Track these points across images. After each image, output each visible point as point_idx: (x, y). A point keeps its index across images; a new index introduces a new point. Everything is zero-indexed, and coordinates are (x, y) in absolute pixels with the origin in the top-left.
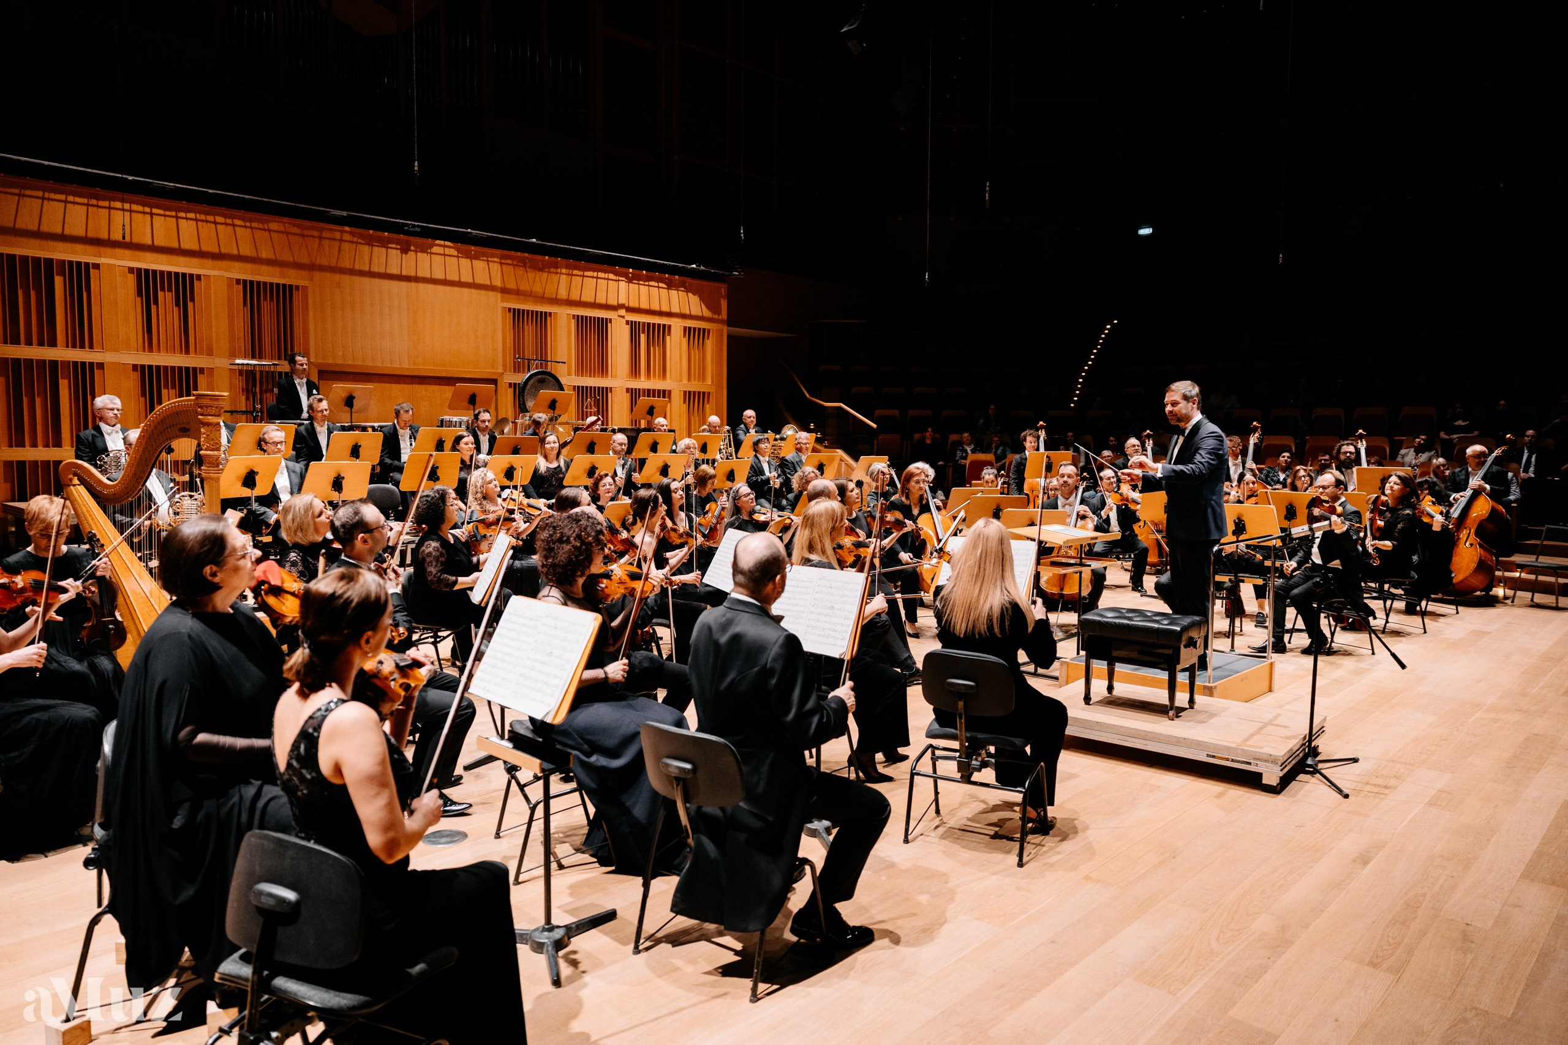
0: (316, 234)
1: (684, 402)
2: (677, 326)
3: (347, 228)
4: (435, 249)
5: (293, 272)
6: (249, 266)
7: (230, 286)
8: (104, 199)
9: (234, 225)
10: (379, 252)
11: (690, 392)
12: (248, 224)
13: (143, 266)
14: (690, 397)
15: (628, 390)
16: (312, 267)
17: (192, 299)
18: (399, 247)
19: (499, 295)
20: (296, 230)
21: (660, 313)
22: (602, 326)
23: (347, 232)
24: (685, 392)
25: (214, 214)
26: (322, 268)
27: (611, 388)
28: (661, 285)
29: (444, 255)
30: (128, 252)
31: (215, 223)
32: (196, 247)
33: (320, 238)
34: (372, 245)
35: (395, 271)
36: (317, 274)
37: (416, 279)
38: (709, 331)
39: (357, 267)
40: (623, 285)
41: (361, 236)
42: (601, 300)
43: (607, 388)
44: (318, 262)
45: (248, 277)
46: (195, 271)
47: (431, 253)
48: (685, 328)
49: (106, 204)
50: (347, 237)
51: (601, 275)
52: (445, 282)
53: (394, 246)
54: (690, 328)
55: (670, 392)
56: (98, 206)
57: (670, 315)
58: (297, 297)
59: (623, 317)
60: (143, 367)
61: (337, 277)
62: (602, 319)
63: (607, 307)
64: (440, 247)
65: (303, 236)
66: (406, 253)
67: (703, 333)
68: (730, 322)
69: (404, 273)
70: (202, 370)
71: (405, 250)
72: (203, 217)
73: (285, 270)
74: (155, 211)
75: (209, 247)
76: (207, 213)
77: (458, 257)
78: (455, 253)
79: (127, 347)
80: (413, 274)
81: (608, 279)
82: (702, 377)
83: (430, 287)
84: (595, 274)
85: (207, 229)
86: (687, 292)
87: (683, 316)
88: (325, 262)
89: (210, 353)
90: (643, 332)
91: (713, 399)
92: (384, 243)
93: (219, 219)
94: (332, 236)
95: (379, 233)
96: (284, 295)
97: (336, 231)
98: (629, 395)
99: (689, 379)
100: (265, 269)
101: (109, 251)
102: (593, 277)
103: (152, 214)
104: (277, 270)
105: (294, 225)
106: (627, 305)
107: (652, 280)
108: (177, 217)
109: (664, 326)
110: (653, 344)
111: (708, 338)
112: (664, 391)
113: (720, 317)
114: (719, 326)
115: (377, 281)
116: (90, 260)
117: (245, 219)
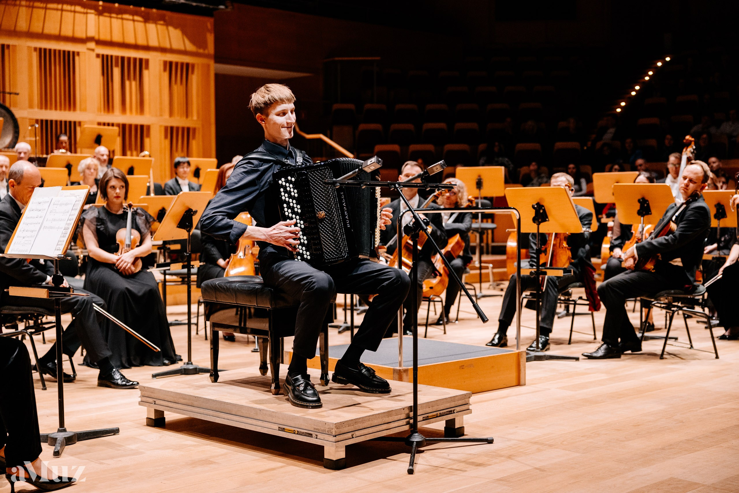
1: (166, 137)
2: (156, 60)
11: (172, 128)
14: (171, 132)
21: (136, 47)
22: (68, 59)
24: (166, 128)
27: (80, 123)
28: (136, 18)
38: (193, 66)
40: (92, 17)
42: (67, 32)
43: (75, 122)
48: (165, 63)
54: (171, 63)
55: (148, 127)
57: (147, 48)
59: (93, 50)
62: (69, 52)
63: (74, 40)
67: (187, 68)
68: (219, 58)
81: (75, 12)
82: (187, 114)
86: (167, 25)
87: (163, 50)
90: (117, 66)
91: (199, 135)
99: (171, 114)
106: (97, 38)
107: (126, 13)
109: (141, 60)
110: (129, 78)
111: (193, 72)
112: (142, 126)
113: (206, 52)
114: (204, 61)
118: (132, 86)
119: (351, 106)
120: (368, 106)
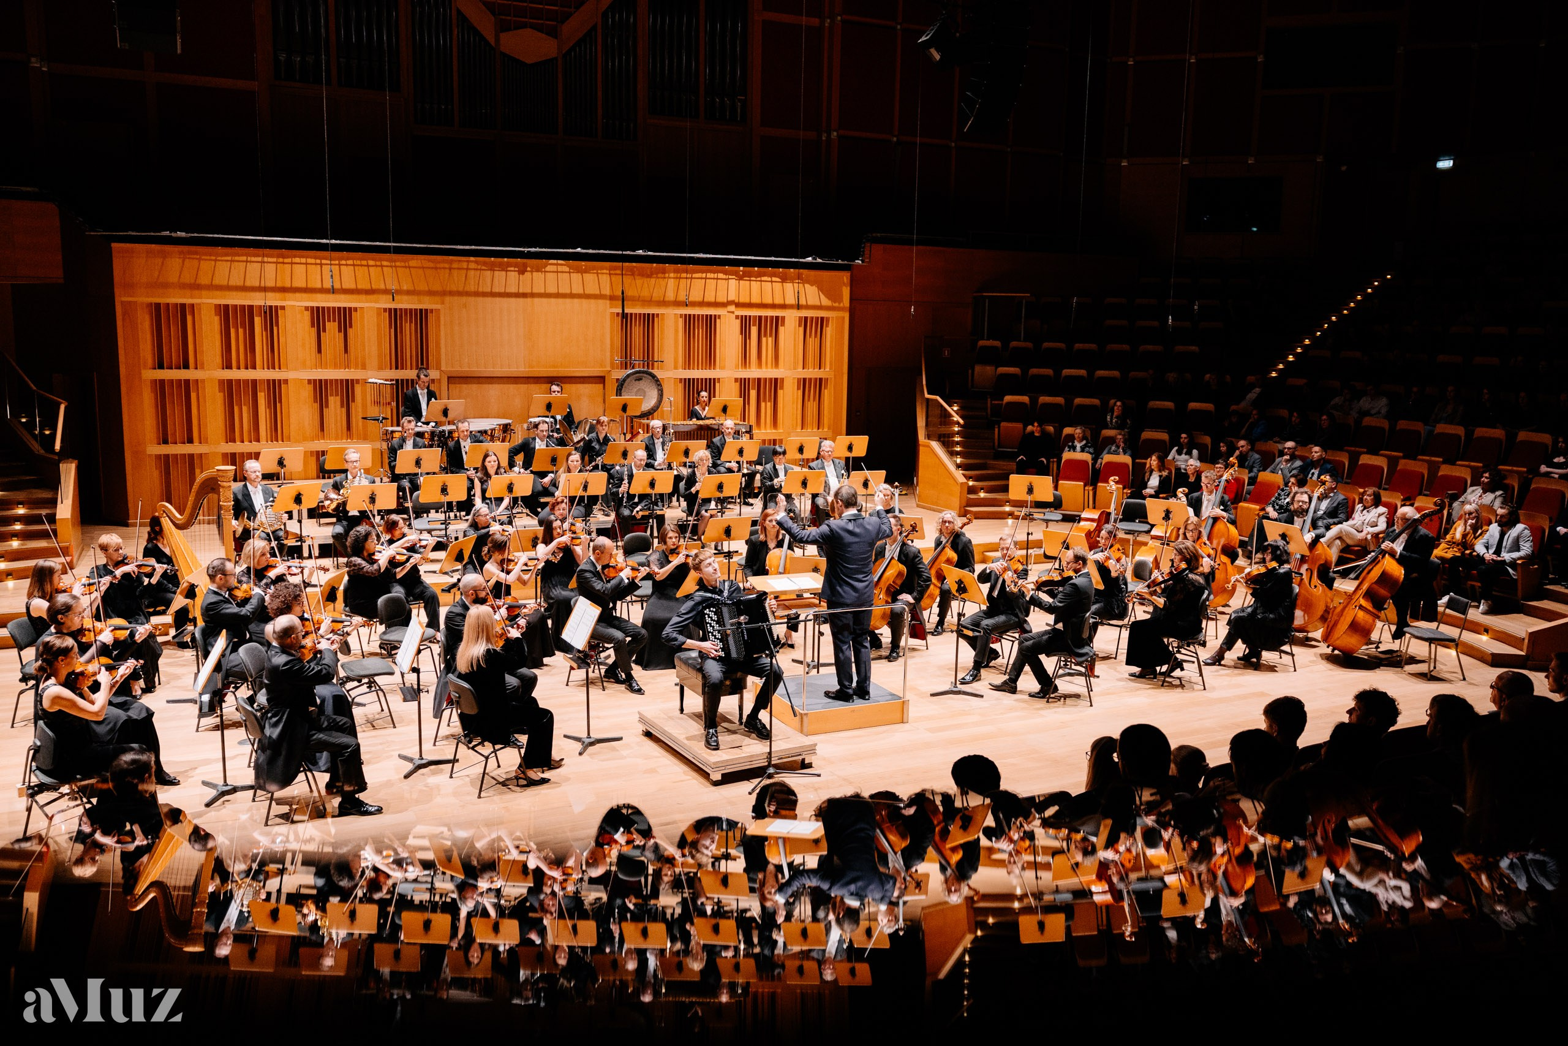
0: (447, 266)
1: (798, 389)
2: (791, 317)
3: (472, 259)
4: (549, 268)
5: (427, 298)
6: (392, 297)
7: (379, 314)
8: (288, 258)
9: (382, 266)
10: (500, 275)
11: (804, 380)
12: (393, 264)
13: (315, 304)
14: (804, 383)
15: (736, 380)
16: (444, 293)
17: (351, 326)
18: (517, 269)
19: (608, 302)
20: (432, 265)
21: (773, 306)
22: (710, 322)
23: (472, 261)
24: (799, 380)
25: (366, 260)
26: (451, 293)
27: (719, 379)
28: (774, 279)
29: (557, 272)
30: (304, 295)
31: (368, 266)
32: (353, 286)
33: (450, 269)
34: (494, 270)
35: (513, 289)
36: (448, 299)
37: (532, 295)
39: (480, 290)
40: (733, 283)
41: (485, 264)
42: (710, 298)
43: (714, 379)
44: (448, 289)
45: (393, 306)
46: (353, 305)
47: (545, 272)
48: (800, 318)
49: (289, 260)
50: (472, 265)
51: (709, 275)
52: (558, 295)
53: (512, 269)
54: (806, 318)
55: (782, 380)
56: (283, 263)
57: (784, 306)
58: (431, 318)
59: (733, 312)
60: (315, 381)
61: (464, 299)
62: (711, 316)
63: (716, 304)
64: (552, 266)
65: (436, 268)
66: (523, 274)
67: (822, 322)
68: (852, 310)
69: (521, 291)
70: (358, 381)
71: (522, 272)
72: (358, 262)
73: (422, 297)
74: (324, 261)
75: (363, 285)
76: (361, 259)
77: (570, 272)
78: (567, 269)
79: (304, 366)
80: (529, 291)
81: (717, 279)
82: (820, 366)
83: (544, 300)
84: (704, 275)
85: (362, 272)
86: (803, 283)
87: (799, 307)
88: (454, 288)
89: (364, 367)
90: (754, 325)
91: (831, 386)
92: (504, 268)
93: (371, 263)
94: (460, 266)
95: (500, 260)
96: (421, 317)
97: (464, 262)
98: (738, 384)
99: (804, 367)
100: (406, 298)
101: (290, 295)
102: (702, 278)
103: (321, 264)
104: (415, 298)
105: (430, 262)
106: (737, 301)
107: (764, 275)
108: (339, 265)
109: (777, 317)
110: (765, 335)
111: (827, 326)
112: (776, 380)
113: (842, 305)
114: (840, 314)
115: (498, 299)
116: (279, 303)
117: (391, 261)
118: (768, 342)
119: (997, 343)
120: (1014, 344)
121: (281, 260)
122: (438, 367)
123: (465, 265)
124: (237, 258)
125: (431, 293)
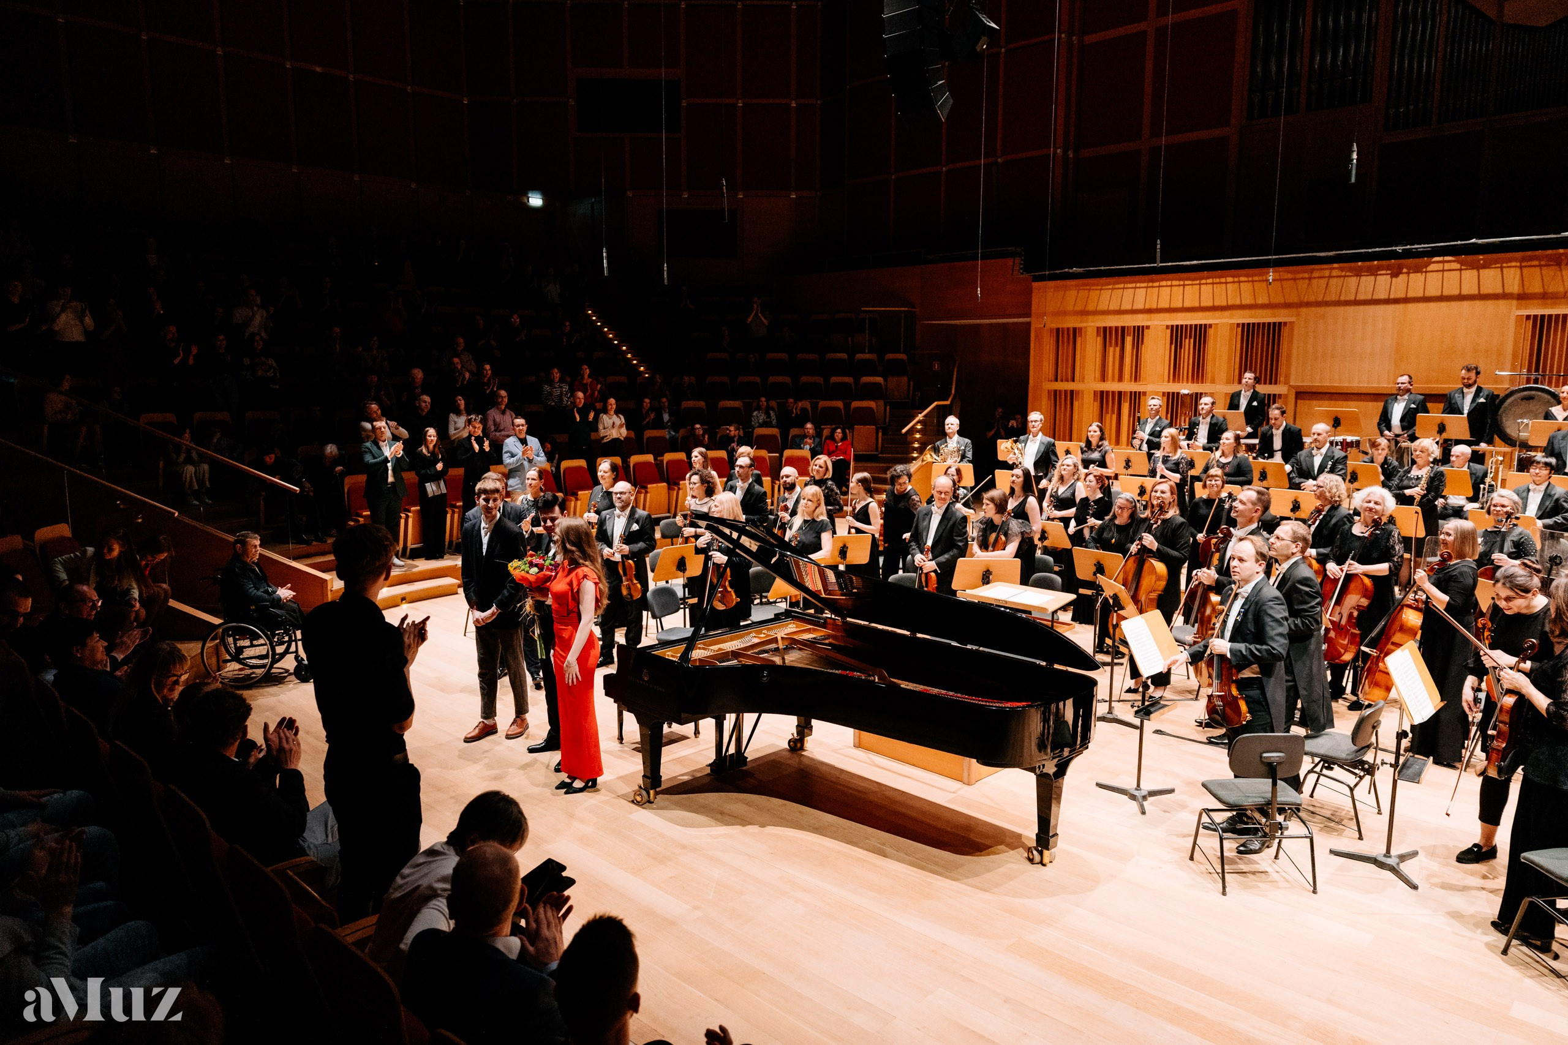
0: (1306, 275)
3: (1335, 265)
4: (1432, 267)
5: (1283, 311)
6: (1247, 312)
7: (1231, 329)
10: (1367, 281)
12: (1250, 279)
13: (1175, 323)
16: (1300, 305)
17: (1205, 343)
18: (1389, 272)
19: (1514, 302)
20: (1289, 276)
23: (1336, 268)
26: (1308, 304)
29: (1444, 270)
30: (1167, 315)
31: (1226, 283)
33: (1310, 279)
34: (1361, 276)
35: (1382, 295)
36: (1304, 310)
37: (1406, 300)
39: (1343, 298)
41: (1350, 270)
44: (1305, 300)
45: (1246, 321)
46: (1209, 322)
49: (1157, 284)
50: (1335, 273)
52: (1442, 299)
53: (1384, 272)
58: (1285, 332)
61: (1323, 310)
64: (1436, 264)
65: (1294, 279)
66: (1397, 276)
69: (1392, 296)
71: (1395, 275)
72: (1218, 280)
73: (1276, 311)
75: (1221, 302)
77: (1461, 270)
78: (1458, 266)
79: (1161, 380)
80: (1403, 296)
83: (1420, 305)
85: (1220, 289)
88: (1312, 298)
89: (1213, 381)
92: (1373, 272)
93: (1230, 279)
94: (1322, 275)
95: (1368, 263)
96: (1274, 331)
97: (1325, 270)
100: (1260, 312)
101: (1155, 316)
104: (1270, 311)
105: (1289, 272)
108: (1200, 284)
115: (1361, 308)
116: (1145, 324)
117: (1247, 276)
121: (1150, 284)
122: (1287, 382)
123: (1327, 273)
124: (1117, 286)
125: (1287, 306)
